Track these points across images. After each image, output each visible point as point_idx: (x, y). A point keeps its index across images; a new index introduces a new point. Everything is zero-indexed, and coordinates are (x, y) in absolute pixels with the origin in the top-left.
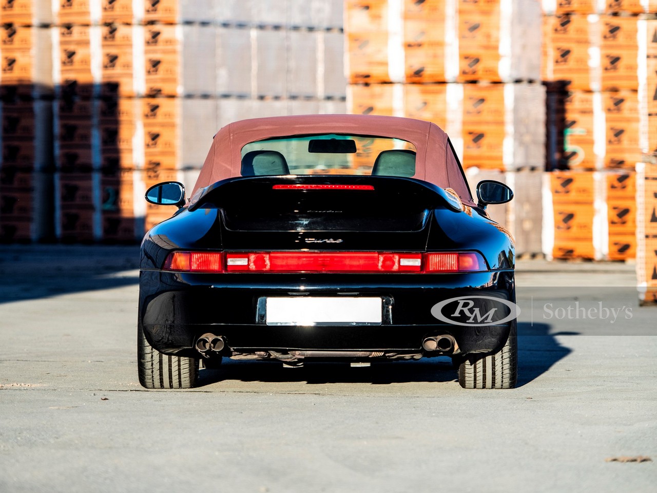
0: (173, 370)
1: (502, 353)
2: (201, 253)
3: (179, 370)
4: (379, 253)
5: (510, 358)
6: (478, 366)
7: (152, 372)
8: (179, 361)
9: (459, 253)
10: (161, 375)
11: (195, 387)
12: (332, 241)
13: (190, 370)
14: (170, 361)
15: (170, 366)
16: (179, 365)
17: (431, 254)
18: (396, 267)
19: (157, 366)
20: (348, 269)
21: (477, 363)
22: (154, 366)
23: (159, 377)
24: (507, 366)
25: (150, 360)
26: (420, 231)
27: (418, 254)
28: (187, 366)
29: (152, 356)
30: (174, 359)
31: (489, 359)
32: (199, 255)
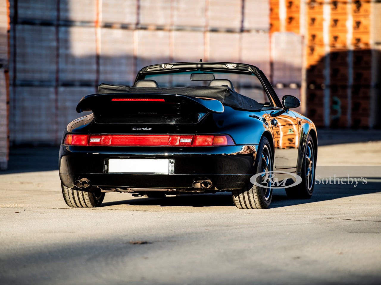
0: (80, 198)
1: (252, 190)
2: (78, 135)
3: (83, 197)
4: (170, 136)
5: (257, 192)
6: (240, 197)
7: (70, 198)
8: (82, 193)
9: (214, 136)
10: (74, 200)
11: (95, 207)
12: (146, 129)
13: (90, 198)
14: (78, 193)
15: (78, 195)
16: (83, 195)
17: (198, 136)
18: (178, 143)
19: (71, 196)
20: (152, 144)
21: (240, 195)
22: (70, 196)
23: (73, 201)
24: (256, 197)
25: (67, 192)
26: (196, 123)
27: (191, 136)
28: (87, 196)
29: (68, 190)
30: (80, 192)
31: (246, 193)
32: (77, 136)
